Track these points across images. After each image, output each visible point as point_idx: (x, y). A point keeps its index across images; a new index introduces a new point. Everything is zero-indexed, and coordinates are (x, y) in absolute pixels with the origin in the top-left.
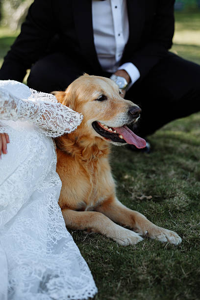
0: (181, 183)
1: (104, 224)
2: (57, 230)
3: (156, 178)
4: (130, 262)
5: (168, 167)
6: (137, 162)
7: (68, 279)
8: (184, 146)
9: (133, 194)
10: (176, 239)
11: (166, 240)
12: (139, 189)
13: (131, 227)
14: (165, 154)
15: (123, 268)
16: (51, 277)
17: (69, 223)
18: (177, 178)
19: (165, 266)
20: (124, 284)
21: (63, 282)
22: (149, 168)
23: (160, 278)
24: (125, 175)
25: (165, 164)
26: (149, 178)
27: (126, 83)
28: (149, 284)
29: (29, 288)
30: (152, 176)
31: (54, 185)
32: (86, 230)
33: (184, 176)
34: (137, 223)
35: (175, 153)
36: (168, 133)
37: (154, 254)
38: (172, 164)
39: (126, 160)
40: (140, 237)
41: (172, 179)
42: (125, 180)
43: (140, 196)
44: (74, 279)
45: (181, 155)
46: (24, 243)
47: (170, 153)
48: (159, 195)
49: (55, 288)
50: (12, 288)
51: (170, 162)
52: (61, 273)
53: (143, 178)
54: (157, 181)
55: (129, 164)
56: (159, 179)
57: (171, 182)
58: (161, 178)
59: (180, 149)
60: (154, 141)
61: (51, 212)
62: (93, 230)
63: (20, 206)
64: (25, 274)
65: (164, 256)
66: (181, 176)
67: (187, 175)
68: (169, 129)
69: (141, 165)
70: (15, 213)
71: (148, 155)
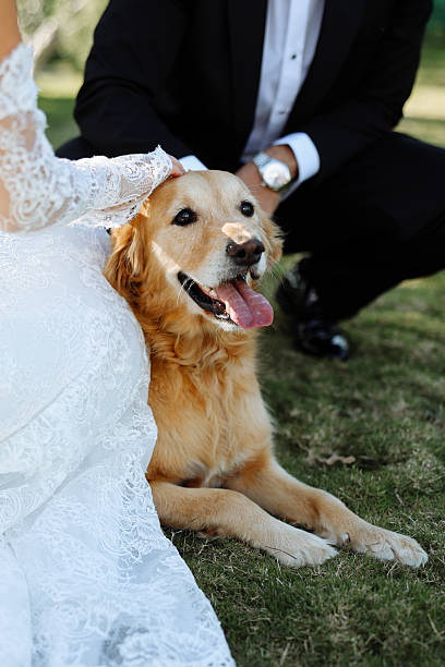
0: (424, 427)
1: (243, 516)
2: (141, 534)
3: (363, 416)
4: (309, 604)
5: (392, 393)
6: (318, 380)
7: (169, 636)
8: (428, 346)
9: (311, 452)
11: (392, 557)
12: (324, 441)
13: (309, 526)
14: (383, 364)
15: (294, 617)
16: (128, 632)
17: (166, 514)
18: (413, 418)
19: (391, 616)
20: (297, 652)
21: (156, 643)
22: (346, 393)
23: (379, 640)
24: (291, 408)
25: (383, 386)
26: (347, 416)
27: (288, 177)
28: (353, 654)
29: (82, 650)
30: (355, 414)
31: (139, 433)
32: (204, 530)
33: (428, 413)
34: (322, 516)
35: (407, 361)
36: (389, 316)
37: (364, 587)
38: (400, 385)
39: (292, 375)
40: (332, 549)
41: (402, 419)
42: (292, 420)
43: (328, 456)
44: (181, 638)
45: (418, 365)
46: (68, 555)
47: (396, 360)
48: (372, 455)
49: (139, 657)
50: (40, 655)
51: (395, 381)
52: (154, 622)
53: (333, 416)
54: (366, 425)
55: (298, 383)
56: (369, 420)
57: (399, 426)
58: (376, 417)
59: (417, 353)
60: (355, 332)
61: (129, 496)
62: (220, 530)
63: (60, 477)
64: (70, 624)
65: (387, 592)
66: (420, 413)
67: (434, 412)
68: (391, 307)
69: (327, 387)
70: (48, 492)
71: (344, 366)
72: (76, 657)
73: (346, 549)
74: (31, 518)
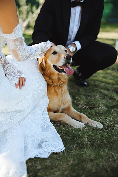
0: (102, 101)
1: (66, 118)
2: (46, 122)
3: (90, 98)
4: (80, 136)
5: (96, 94)
6: (81, 91)
7: (52, 143)
8: (103, 84)
9: (80, 105)
10: (101, 126)
11: (96, 126)
12: (83, 103)
13: (80, 120)
14: (94, 88)
15: (77, 139)
16: (43, 142)
17: (51, 118)
18: (100, 99)
19: (96, 138)
20: (77, 146)
21: (49, 144)
22: (87, 94)
23: (93, 143)
24: (76, 97)
25: (94, 92)
26: (87, 98)
28: (88, 146)
29: (34, 146)
30: (89, 98)
31: (45, 101)
32: (59, 121)
33: (103, 98)
34: (82, 119)
35: (99, 87)
36: (95, 78)
37: (91, 133)
38: (98, 92)
39: (76, 90)
40: (84, 125)
41: (98, 99)
42: (76, 99)
43: (83, 106)
44: (54, 143)
45: (102, 88)
46: (31, 127)
47: (97, 87)
48: (92, 106)
49: (45, 147)
50: (26, 146)
51: (97, 91)
52: (48, 140)
53: (84, 98)
54: (91, 100)
55: (77, 92)
56: (92, 99)
57: (98, 100)
58: (93, 98)
59: (101, 86)
60: (88, 82)
61: (44, 114)
62: (62, 121)
63: (30, 110)
64: (32, 140)
65: (95, 133)
66: (102, 98)
67: (104, 97)
68: (96, 76)
69: (83, 93)
70: (27, 113)
71: (86, 88)
72: (33, 147)
73: (87, 125)
74: (24, 119)
